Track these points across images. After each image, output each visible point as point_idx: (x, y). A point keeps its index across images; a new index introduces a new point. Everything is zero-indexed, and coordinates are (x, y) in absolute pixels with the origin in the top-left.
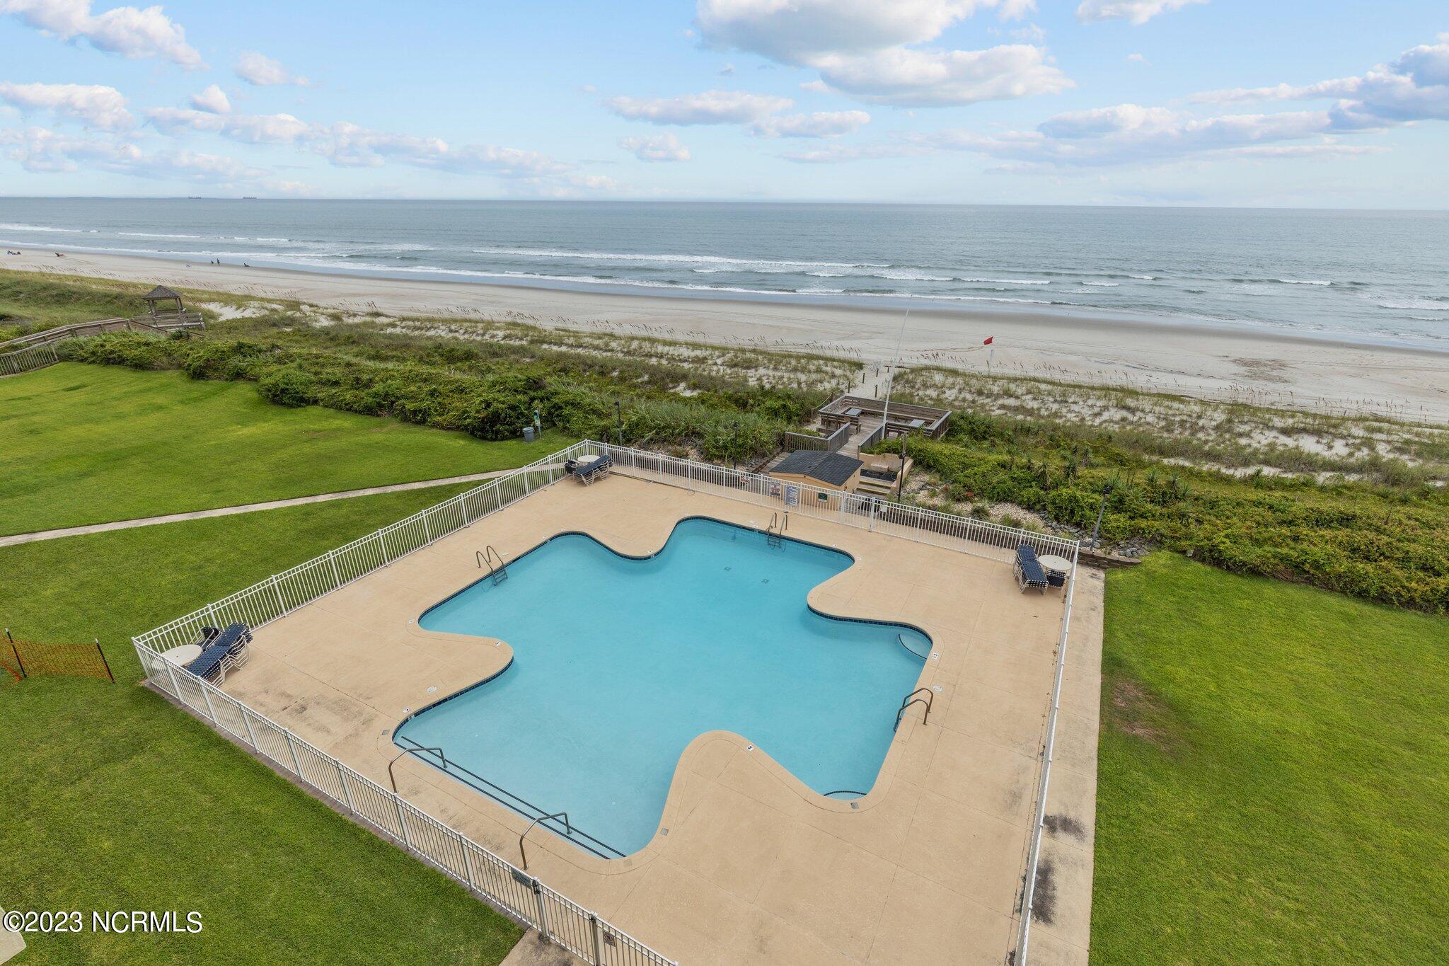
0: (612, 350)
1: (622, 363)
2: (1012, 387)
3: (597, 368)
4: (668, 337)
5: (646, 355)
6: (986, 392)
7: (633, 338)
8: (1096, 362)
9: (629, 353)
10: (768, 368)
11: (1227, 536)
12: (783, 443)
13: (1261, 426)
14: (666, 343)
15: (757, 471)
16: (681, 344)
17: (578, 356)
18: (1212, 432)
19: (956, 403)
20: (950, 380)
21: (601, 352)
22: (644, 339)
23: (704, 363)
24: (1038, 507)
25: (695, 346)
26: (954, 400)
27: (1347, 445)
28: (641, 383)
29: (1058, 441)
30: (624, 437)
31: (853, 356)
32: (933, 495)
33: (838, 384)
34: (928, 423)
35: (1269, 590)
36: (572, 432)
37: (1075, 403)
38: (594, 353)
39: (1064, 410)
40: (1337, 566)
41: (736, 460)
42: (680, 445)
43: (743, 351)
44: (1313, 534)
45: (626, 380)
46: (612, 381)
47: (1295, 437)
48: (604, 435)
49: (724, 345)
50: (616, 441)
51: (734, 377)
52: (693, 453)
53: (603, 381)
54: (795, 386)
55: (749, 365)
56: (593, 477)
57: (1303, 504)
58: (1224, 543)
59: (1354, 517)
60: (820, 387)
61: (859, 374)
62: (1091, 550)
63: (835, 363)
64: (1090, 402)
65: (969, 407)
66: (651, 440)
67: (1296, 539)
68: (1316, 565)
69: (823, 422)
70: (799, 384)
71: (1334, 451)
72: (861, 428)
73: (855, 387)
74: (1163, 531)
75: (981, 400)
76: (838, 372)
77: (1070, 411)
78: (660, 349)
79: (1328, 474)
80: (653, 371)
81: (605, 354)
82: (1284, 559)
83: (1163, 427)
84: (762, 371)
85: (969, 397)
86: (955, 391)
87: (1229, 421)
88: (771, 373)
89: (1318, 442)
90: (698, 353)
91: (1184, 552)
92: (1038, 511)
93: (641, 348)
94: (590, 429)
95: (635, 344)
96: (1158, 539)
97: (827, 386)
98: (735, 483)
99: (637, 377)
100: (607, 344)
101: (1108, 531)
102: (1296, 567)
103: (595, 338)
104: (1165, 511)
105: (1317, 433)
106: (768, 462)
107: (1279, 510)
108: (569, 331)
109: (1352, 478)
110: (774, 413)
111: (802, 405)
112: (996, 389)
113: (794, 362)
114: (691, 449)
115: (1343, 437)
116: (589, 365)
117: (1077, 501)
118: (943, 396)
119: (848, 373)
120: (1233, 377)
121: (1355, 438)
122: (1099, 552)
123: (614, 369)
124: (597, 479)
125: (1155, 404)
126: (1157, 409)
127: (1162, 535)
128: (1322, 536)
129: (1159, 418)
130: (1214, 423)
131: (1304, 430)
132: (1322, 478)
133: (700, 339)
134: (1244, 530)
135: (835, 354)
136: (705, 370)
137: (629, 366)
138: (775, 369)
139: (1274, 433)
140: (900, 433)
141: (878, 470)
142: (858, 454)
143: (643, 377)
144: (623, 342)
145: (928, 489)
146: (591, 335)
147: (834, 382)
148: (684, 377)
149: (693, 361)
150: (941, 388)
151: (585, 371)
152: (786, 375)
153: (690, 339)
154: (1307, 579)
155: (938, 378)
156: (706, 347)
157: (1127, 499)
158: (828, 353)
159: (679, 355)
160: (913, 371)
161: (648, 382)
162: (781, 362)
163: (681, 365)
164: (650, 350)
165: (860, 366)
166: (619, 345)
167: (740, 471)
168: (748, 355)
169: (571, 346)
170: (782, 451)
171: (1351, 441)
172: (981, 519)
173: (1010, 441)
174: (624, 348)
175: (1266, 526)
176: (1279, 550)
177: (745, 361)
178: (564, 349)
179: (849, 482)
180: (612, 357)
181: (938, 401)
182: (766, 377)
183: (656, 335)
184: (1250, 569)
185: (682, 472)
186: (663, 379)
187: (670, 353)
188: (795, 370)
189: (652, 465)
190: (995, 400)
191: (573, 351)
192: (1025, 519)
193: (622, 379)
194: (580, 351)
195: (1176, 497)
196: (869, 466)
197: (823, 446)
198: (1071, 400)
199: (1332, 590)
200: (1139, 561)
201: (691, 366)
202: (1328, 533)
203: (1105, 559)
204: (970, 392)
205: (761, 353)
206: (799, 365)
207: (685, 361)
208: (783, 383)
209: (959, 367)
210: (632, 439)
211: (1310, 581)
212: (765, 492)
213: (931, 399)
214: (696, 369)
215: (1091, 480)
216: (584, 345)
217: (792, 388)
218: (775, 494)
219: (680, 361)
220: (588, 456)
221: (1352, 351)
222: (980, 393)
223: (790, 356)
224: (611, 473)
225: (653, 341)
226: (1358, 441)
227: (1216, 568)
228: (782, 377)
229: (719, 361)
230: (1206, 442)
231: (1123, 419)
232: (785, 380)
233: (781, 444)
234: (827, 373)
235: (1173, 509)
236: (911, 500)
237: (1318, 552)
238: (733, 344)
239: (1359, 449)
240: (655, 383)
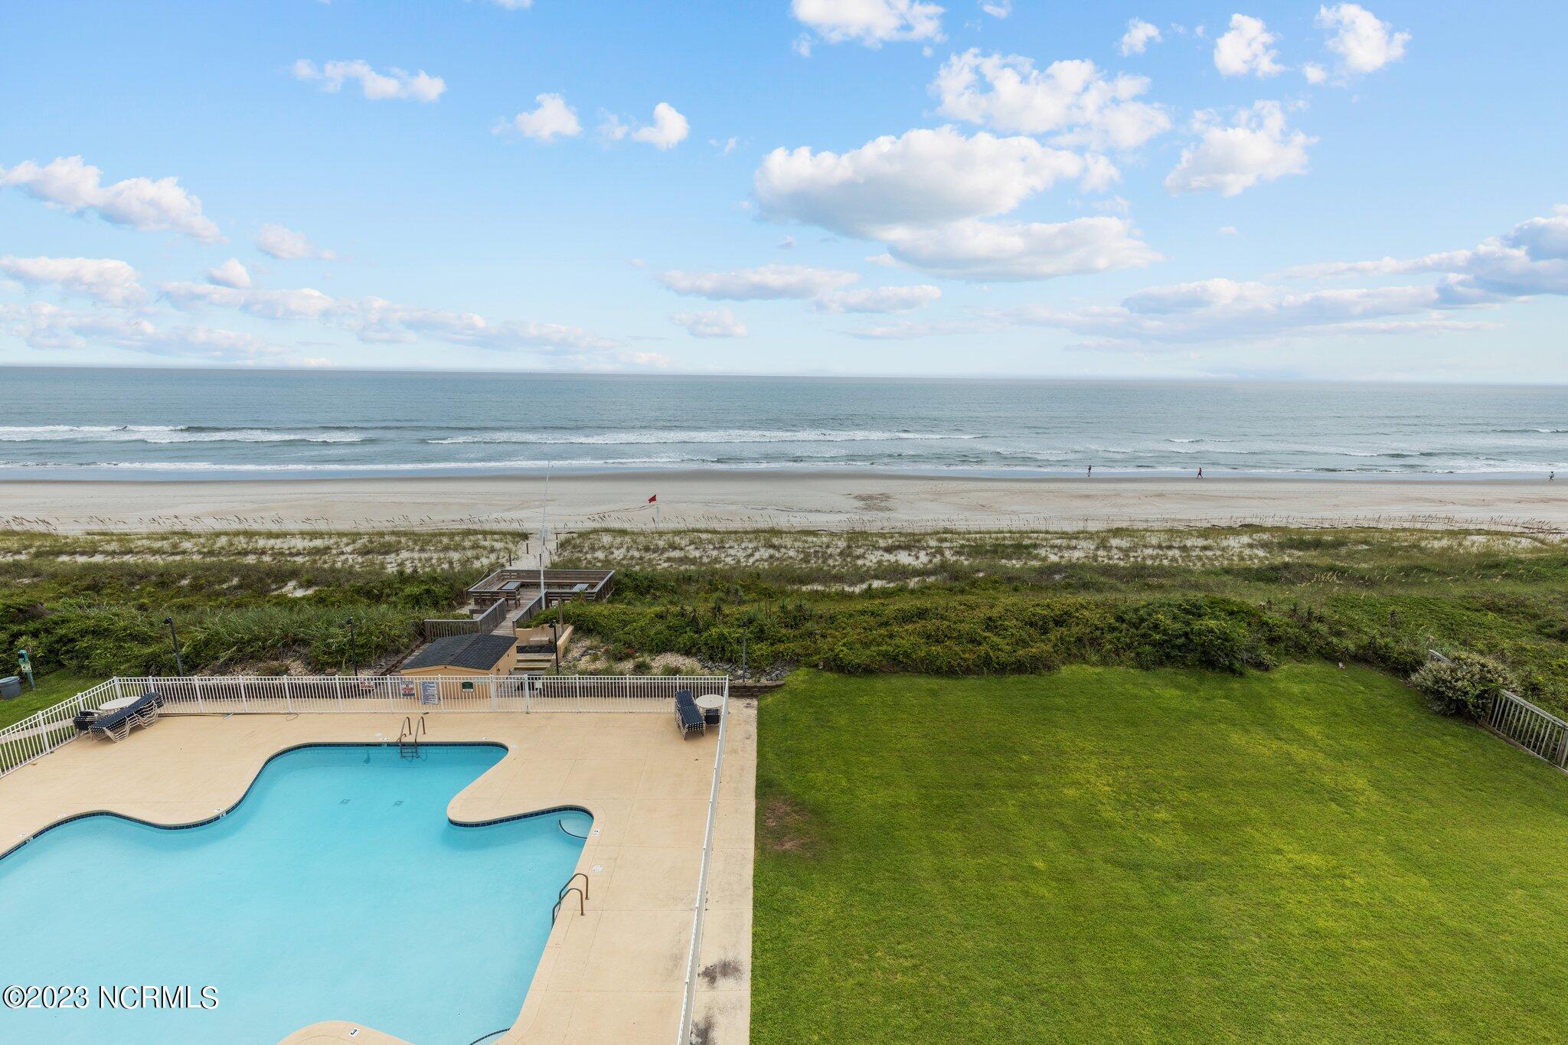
0: (184, 552)
1: (195, 566)
2: (677, 539)
3: (153, 578)
4: (275, 528)
5: (239, 553)
6: (652, 547)
7: (218, 535)
8: (752, 509)
9: (211, 553)
10: (412, 550)
11: (844, 645)
12: (422, 633)
13: (871, 548)
14: (270, 535)
15: (389, 671)
16: (293, 535)
17: (122, 565)
18: (838, 558)
19: (624, 562)
20: (619, 540)
21: (163, 556)
22: (237, 534)
23: (326, 554)
24: (694, 650)
25: (314, 535)
26: (622, 559)
27: (927, 554)
28: (227, 589)
29: (716, 585)
30: (185, 663)
31: (515, 527)
32: (595, 659)
33: (498, 558)
34: (593, 586)
35: (880, 684)
36: (95, 671)
37: (731, 547)
38: (151, 559)
39: (723, 555)
40: (919, 652)
41: (357, 664)
42: (277, 659)
43: (382, 534)
44: (901, 630)
45: (202, 588)
46: (180, 592)
47: (895, 553)
48: (152, 668)
49: (355, 530)
50: (173, 670)
51: (367, 566)
52: (296, 666)
53: (162, 593)
54: (446, 566)
55: (387, 549)
56: (128, 727)
57: (893, 607)
58: (842, 651)
59: (927, 610)
60: (477, 564)
61: (523, 545)
62: (744, 681)
63: (496, 537)
64: (743, 545)
65: (637, 564)
66: (231, 659)
67: (891, 636)
68: (907, 655)
69: (477, 602)
70: (451, 563)
71: (920, 561)
72: (521, 602)
73: (517, 559)
74: (797, 651)
75: (648, 556)
76: (498, 545)
77: (727, 556)
78: (261, 543)
79: (916, 579)
80: (245, 572)
81: (171, 558)
82: (885, 654)
83: (801, 560)
84: (404, 554)
85: (637, 554)
86: (623, 550)
87: (849, 547)
88: (416, 555)
89: (909, 555)
90: (318, 543)
91: (816, 666)
92: (695, 655)
93: (231, 544)
94: (128, 661)
95: (223, 541)
96: (796, 658)
97: (485, 561)
98: (353, 692)
99: (224, 581)
100: (175, 546)
101: (754, 661)
102: (894, 659)
103: (156, 540)
104: (797, 632)
105: (907, 548)
106: (404, 658)
107: (878, 615)
108: (112, 534)
109: (931, 579)
110: (416, 601)
111: (451, 587)
112: (661, 543)
113: (445, 540)
114: (294, 661)
115: (924, 549)
116: (138, 576)
117: (726, 638)
118: (611, 557)
119: (510, 546)
120: (855, 510)
121: (931, 548)
122: (750, 682)
123: (183, 576)
124: (135, 729)
125: (795, 540)
126: (797, 544)
127: (798, 655)
128: (907, 630)
129: (798, 552)
130: (838, 550)
131: (899, 547)
132: (913, 583)
133: (322, 526)
134: (856, 637)
135: (496, 527)
136: (325, 563)
137: (208, 569)
138: (422, 550)
139: (881, 552)
140: (564, 600)
141: (539, 644)
142: (514, 630)
143: (232, 581)
144: (202, 540)
145: (590, 654)
146: (150, 537)
147: (493, 557)
148: (294, 574)
149: (309, 554)
150: (609, 549)
151: (132, 584)
152: (435, 556)
153: (306, 527)
154: (903, 667)
155: (606, 539)
156: (330, 535)
157: (766, 628)
158: (487, 527)
159: (289, 548)
160: (581, 535)
161: (240, 587)
162: (430, 541)
163: (293, 559)
164: (245, 546)
165: (525, 536)
166: (196, 544)
167: (365, 677)
168: (387, 538)
169: (113, 553)
170: (423, 642)
171: (929, 551)
172: (643, 674)
173: (673, 591)
174: (204, 547)
175: (870, 630)
176: (881, 648)
177: (383, 545)
178: (98, 559)
179: (502, 663)
180: (183, 561)
181: (607, 562)
182: (410, 561)
183: (256, 527)
184: (864, 669)
185: (277, 692)
186: (261, 580)
187: (277, 547)
188: (446, 549)
189: (232, 693)
190: (662, 553)
191: (116, 560)
192: (684, 664)
193: (196, 588)
194: (126, 558)
195: (805, 619)
196: (528, 641)
197: (474, 627)
198: (727, 546)
199: (921, 672)
200: (783, 682)
201: (307, 558)
202: (910, 627)
203: (755, 687)
204: (638, 549)
205: (405, 534)
206: (452, 543)
207: (298, 554)
208: (432, 565)
209: (627, 526)
210: (199, 664)
211: (905, 669)
212: (395, 695)
213: (599, 561)
214: (315, 562)
215: (738, 616)
216: (135, 550)
217: (442, 569)
218: (409, 694)
219: (291, 555)
220: (121, 700)
221: (931, 482)
222: (647, 549)
223: (442, 534)
224: (161, 716)
225: (250, 535)
226: (933, 550)
227: (841, 675)
228: (431, 558)
229: (349, 549)
230: (834, 566)
231: (771, 557)
232: (434, 561)
233: (421, 634)
234: (485, 548)
235: (803, 630)
236: (572, 668)
237: (905, 643)
238: (364, 527)
239: (935, 556)
240: (249, 586)
